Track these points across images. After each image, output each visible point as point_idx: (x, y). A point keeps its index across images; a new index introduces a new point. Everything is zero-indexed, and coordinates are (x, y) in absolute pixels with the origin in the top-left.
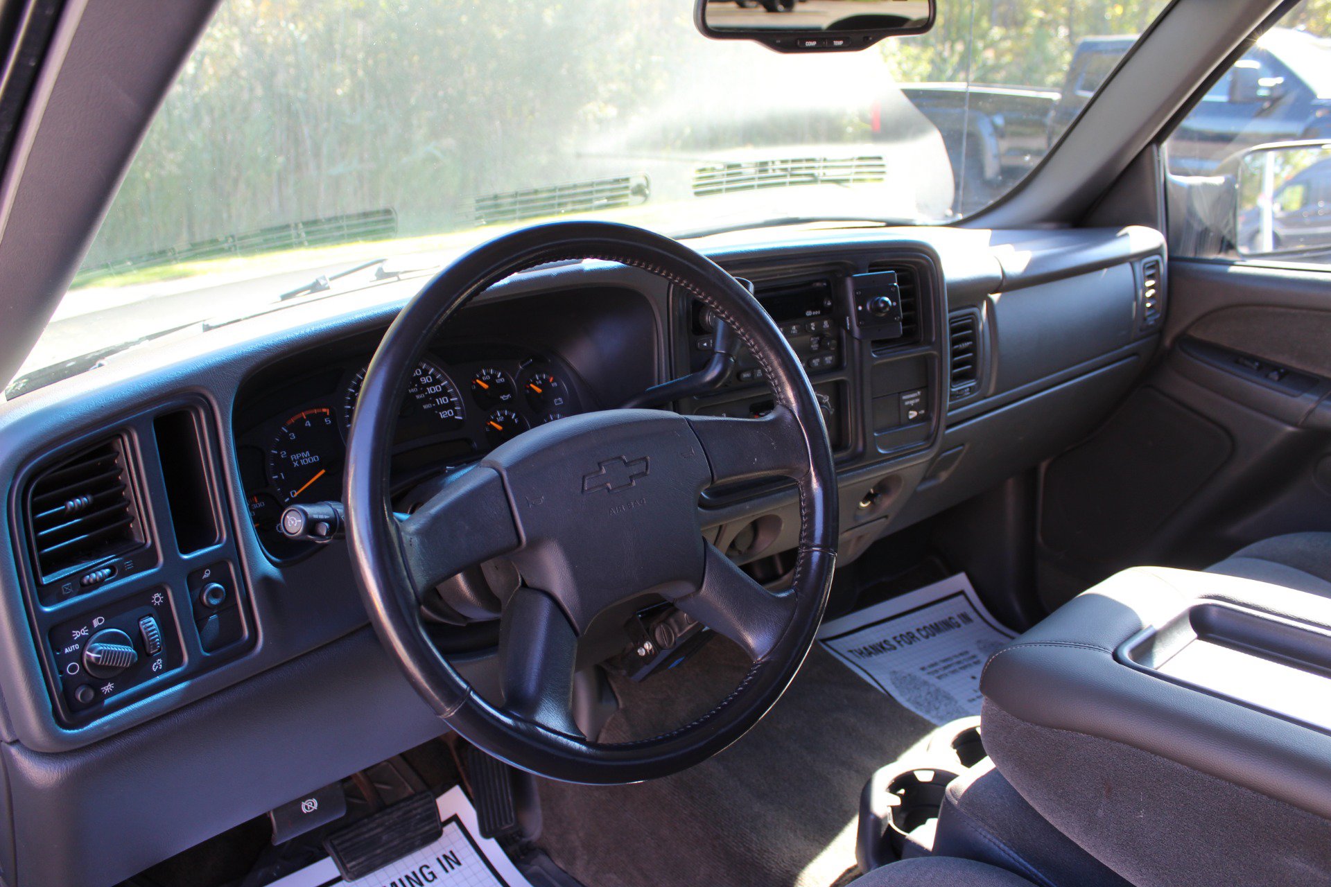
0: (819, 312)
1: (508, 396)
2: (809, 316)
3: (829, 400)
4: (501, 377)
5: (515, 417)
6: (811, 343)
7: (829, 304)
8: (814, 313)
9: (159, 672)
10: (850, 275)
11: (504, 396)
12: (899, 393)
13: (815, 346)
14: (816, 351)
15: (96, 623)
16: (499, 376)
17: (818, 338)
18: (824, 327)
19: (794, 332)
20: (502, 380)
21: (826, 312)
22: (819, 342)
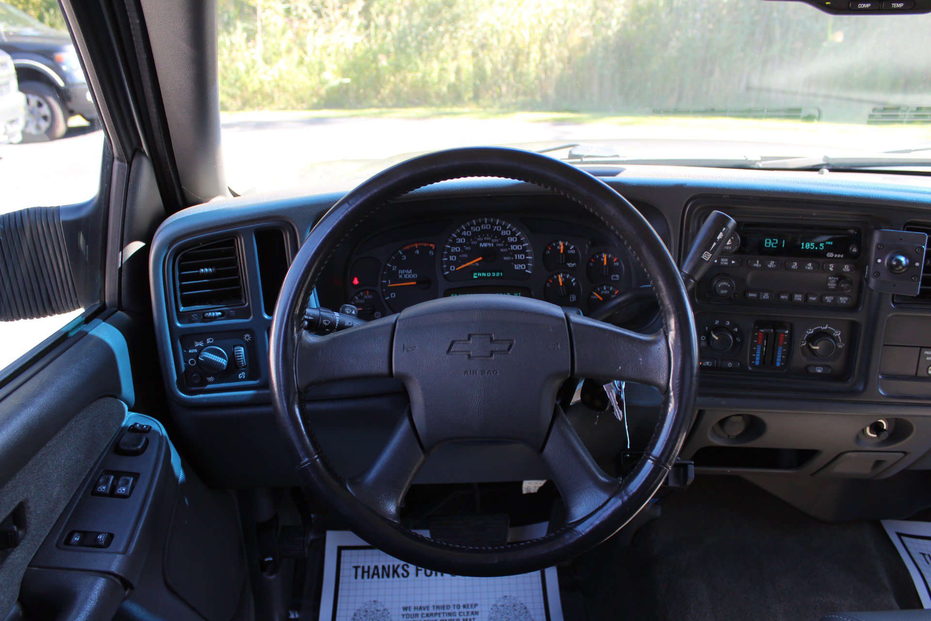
0: (842, 256)
1: (574, 264)
2: (830, 257)
3: (840, 335)
4: (572, 249)
5: (574, 281)
6: (828, 281)
7: (855, 250)
8: (836, 256)
9: (242, 380)
10: (878, 228)
11: (571, 264)
12: (921, 347)
13: (832, 285)
14: (832, 290)
15: (208, 341)
16: (571, 248)
17: (837, 279)
18: (844, 270)
19: (809, 268)
20: (573, 252)
21: (850, 257)
22: (837, 282)
